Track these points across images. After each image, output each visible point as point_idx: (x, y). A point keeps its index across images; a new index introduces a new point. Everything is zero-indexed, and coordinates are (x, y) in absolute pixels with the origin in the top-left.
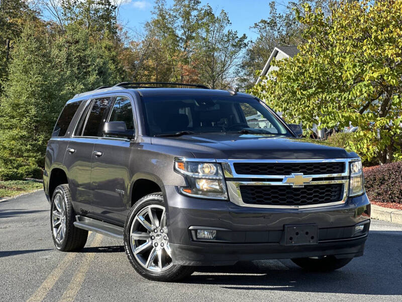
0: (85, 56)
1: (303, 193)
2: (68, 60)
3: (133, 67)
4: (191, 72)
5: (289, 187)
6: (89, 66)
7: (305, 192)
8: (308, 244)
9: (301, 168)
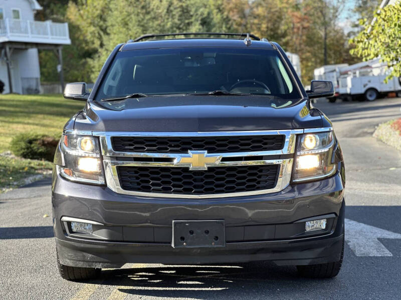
0: (187, 6)
1: (207, 177)
2: (169, 11)
3: (243, 16)
4: (302, 19)
5: (186, 169)
6: (192, 16)
7: (212, 177)
8: (210, 246)
9: (207, 143)
